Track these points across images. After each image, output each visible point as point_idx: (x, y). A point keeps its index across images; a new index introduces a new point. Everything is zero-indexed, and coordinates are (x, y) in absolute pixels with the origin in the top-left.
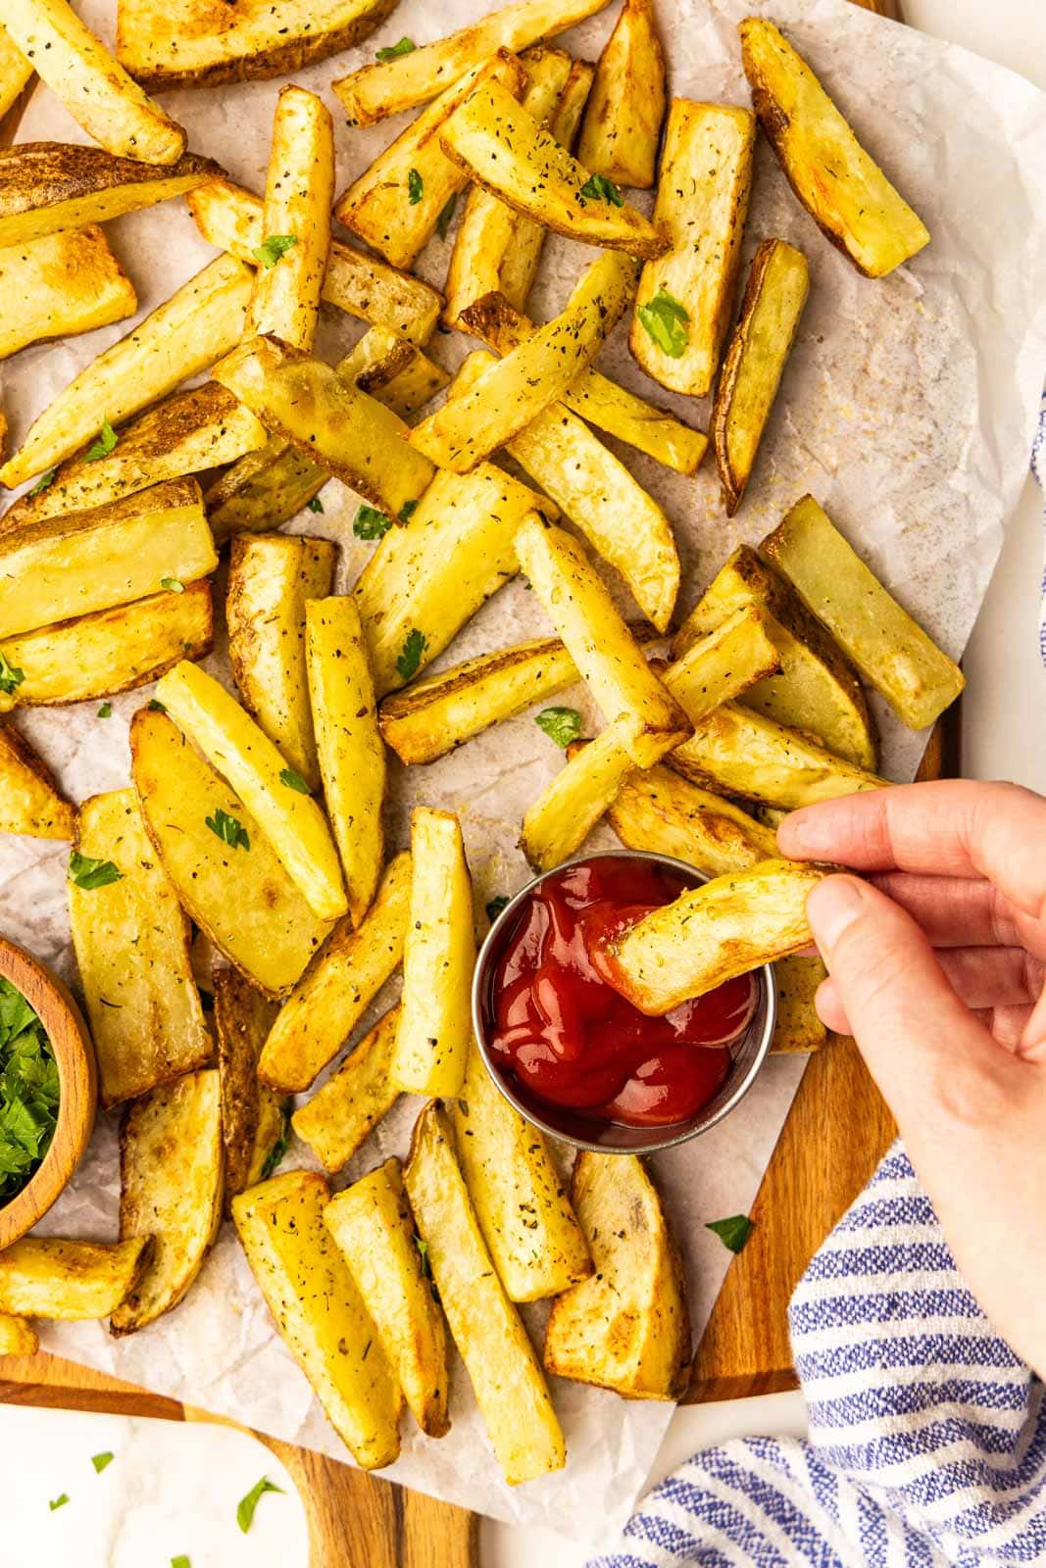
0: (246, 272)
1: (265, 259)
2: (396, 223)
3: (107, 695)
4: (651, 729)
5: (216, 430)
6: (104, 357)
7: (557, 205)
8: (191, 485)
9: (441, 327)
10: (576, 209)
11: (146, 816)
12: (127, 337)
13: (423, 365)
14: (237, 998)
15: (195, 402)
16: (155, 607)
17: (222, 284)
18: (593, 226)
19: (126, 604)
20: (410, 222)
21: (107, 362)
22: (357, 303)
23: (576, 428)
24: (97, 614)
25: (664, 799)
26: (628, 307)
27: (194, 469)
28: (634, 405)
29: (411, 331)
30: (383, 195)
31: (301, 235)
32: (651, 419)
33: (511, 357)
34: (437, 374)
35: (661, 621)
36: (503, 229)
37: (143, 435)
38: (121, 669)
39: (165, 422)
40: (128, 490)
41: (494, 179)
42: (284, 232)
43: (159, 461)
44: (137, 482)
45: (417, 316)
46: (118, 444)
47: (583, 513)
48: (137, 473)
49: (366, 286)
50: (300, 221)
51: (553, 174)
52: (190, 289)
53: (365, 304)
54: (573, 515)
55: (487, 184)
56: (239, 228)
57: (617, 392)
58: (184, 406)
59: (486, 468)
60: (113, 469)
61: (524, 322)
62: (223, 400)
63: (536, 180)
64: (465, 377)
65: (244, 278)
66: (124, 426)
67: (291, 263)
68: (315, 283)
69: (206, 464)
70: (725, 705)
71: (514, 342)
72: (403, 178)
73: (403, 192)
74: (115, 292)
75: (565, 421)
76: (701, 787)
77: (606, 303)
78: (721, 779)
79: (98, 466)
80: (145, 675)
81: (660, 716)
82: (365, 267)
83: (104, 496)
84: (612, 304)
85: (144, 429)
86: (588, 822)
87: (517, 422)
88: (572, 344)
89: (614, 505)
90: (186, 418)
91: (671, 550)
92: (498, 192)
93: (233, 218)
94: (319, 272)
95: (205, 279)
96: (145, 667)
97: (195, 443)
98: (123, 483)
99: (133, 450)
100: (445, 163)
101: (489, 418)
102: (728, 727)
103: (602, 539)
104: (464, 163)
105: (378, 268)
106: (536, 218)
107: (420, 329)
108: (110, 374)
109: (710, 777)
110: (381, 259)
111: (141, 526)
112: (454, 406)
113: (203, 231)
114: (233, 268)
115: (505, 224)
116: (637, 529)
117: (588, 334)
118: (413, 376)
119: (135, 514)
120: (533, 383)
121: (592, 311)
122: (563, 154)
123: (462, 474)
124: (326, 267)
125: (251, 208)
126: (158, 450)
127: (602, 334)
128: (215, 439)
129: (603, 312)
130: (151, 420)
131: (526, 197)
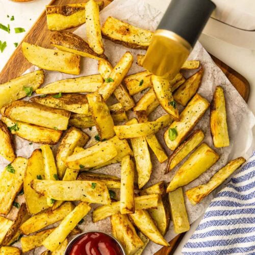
0: (102, 81)
1: (106, 81)
2: (134, 88)
3: (33, 141)
4: (127, 208)
5: (80, 106)
6: (68, 80)
7: (164, 102)
8: (69, 113)
9: (132, 109)
10: (167, 105)
11: (27, 168)
12: (74, 78)
13: (124, 115)
14: (24, 210)
15: (79, 98)
16: (50, 131)
17: (96, 80)
18: (168, 109)
19: (45, 128)
20: (137, 88)
21: (68, 81)
22: (119, 97)
23: (145, 143)
24: (39, 126)
25: (122, 220)
26: (168, 126)
27: (72, 111)
28: (158, 145)
29: (125, 108)
30: (135, 81)
31: (115, 81)
32: (159, 149)
33: (141, 124)
34: (126, 118)
35: (140, 187)
36: (153, 100)
37: (66, 98)
38: (37, 139)
39: (71, 98)
40: (57, 107)
41: (156, 91)
42: (113, 79)
43: (66, 105)
44: (60, 107)
45: (128, 106)
46: (61, 97)
47: (138, 159)
48: (61, 105)
49: (122, 95)
50: (117, 78)
51: (167, 97)
52: (90, 77)
53: (120, 98)
54: (135, 158)
55: (154, 91)
56: (105, 72)
57: (156, 141)
58: (76, 97)
59: (125, 141)
60: (57, 101)
61: (147, 119)
62: (84, 100)
63: (163, 96)
64: (131, 122)
65: (101, 82)
66: (64, 94)
67: (111, 85)
68: (113, 90)
69: (74, 111)
70: (143, 210)
71: (143, 122)
72: (140, 80)
73: (139, 83)
74: (76, 70)
75: (144, 141)
76: (131, 221)
77: (164, 123)
78: (135, 222)
79: (55, 99)
80: (41, 142)
81: (130, 207)
82: (124, 92)
83: (53, 106)
84: (165, 124)
85: (67, 97)
86: (106, 216)
87: (135, 136)
88: (153, 128)
89: (144, 161)
90: (76, 99)
91: (149, 175)
92: (155, 93)
93: (105, 69)
94: (115, 88)
95: (94, 77)
96: (42, 141)
97: (75, 106)
98: (57, 105)
99: (62, 100)
100: (149, 82)
101: (130, 132)
102: (141, 214)
103: (138, 165)
104: (152, 84)
105: (126, 93)
106: (159, 102)
107: (127, 108)
108: (67, 84)
109: (133, 221)
110: (128, 91)
111: (56, 116)
112: (125, 126)
113: (98, 68)
114: (100, 78)
115: (154, 99)
116: (146, 167)
117: (157, 128)
118: (121, 116)
119: (56, 113)
120: (141, 131)
121: (160, 124)
122: (170, 94)
123: (120, 139)
124: (117, 88)
125: (109, 69)
126: (68, 103)
127: (160, 129)
128: (78, 108)
129: (162, 125)
130: (69, 96)
131: (160, 97)
